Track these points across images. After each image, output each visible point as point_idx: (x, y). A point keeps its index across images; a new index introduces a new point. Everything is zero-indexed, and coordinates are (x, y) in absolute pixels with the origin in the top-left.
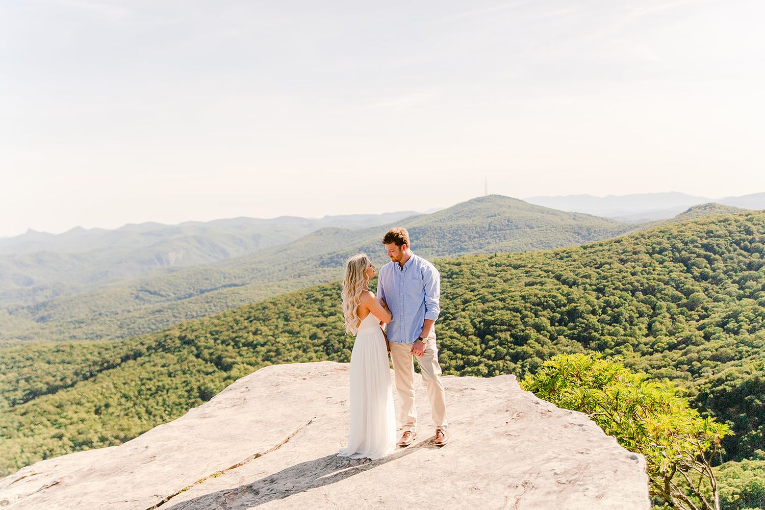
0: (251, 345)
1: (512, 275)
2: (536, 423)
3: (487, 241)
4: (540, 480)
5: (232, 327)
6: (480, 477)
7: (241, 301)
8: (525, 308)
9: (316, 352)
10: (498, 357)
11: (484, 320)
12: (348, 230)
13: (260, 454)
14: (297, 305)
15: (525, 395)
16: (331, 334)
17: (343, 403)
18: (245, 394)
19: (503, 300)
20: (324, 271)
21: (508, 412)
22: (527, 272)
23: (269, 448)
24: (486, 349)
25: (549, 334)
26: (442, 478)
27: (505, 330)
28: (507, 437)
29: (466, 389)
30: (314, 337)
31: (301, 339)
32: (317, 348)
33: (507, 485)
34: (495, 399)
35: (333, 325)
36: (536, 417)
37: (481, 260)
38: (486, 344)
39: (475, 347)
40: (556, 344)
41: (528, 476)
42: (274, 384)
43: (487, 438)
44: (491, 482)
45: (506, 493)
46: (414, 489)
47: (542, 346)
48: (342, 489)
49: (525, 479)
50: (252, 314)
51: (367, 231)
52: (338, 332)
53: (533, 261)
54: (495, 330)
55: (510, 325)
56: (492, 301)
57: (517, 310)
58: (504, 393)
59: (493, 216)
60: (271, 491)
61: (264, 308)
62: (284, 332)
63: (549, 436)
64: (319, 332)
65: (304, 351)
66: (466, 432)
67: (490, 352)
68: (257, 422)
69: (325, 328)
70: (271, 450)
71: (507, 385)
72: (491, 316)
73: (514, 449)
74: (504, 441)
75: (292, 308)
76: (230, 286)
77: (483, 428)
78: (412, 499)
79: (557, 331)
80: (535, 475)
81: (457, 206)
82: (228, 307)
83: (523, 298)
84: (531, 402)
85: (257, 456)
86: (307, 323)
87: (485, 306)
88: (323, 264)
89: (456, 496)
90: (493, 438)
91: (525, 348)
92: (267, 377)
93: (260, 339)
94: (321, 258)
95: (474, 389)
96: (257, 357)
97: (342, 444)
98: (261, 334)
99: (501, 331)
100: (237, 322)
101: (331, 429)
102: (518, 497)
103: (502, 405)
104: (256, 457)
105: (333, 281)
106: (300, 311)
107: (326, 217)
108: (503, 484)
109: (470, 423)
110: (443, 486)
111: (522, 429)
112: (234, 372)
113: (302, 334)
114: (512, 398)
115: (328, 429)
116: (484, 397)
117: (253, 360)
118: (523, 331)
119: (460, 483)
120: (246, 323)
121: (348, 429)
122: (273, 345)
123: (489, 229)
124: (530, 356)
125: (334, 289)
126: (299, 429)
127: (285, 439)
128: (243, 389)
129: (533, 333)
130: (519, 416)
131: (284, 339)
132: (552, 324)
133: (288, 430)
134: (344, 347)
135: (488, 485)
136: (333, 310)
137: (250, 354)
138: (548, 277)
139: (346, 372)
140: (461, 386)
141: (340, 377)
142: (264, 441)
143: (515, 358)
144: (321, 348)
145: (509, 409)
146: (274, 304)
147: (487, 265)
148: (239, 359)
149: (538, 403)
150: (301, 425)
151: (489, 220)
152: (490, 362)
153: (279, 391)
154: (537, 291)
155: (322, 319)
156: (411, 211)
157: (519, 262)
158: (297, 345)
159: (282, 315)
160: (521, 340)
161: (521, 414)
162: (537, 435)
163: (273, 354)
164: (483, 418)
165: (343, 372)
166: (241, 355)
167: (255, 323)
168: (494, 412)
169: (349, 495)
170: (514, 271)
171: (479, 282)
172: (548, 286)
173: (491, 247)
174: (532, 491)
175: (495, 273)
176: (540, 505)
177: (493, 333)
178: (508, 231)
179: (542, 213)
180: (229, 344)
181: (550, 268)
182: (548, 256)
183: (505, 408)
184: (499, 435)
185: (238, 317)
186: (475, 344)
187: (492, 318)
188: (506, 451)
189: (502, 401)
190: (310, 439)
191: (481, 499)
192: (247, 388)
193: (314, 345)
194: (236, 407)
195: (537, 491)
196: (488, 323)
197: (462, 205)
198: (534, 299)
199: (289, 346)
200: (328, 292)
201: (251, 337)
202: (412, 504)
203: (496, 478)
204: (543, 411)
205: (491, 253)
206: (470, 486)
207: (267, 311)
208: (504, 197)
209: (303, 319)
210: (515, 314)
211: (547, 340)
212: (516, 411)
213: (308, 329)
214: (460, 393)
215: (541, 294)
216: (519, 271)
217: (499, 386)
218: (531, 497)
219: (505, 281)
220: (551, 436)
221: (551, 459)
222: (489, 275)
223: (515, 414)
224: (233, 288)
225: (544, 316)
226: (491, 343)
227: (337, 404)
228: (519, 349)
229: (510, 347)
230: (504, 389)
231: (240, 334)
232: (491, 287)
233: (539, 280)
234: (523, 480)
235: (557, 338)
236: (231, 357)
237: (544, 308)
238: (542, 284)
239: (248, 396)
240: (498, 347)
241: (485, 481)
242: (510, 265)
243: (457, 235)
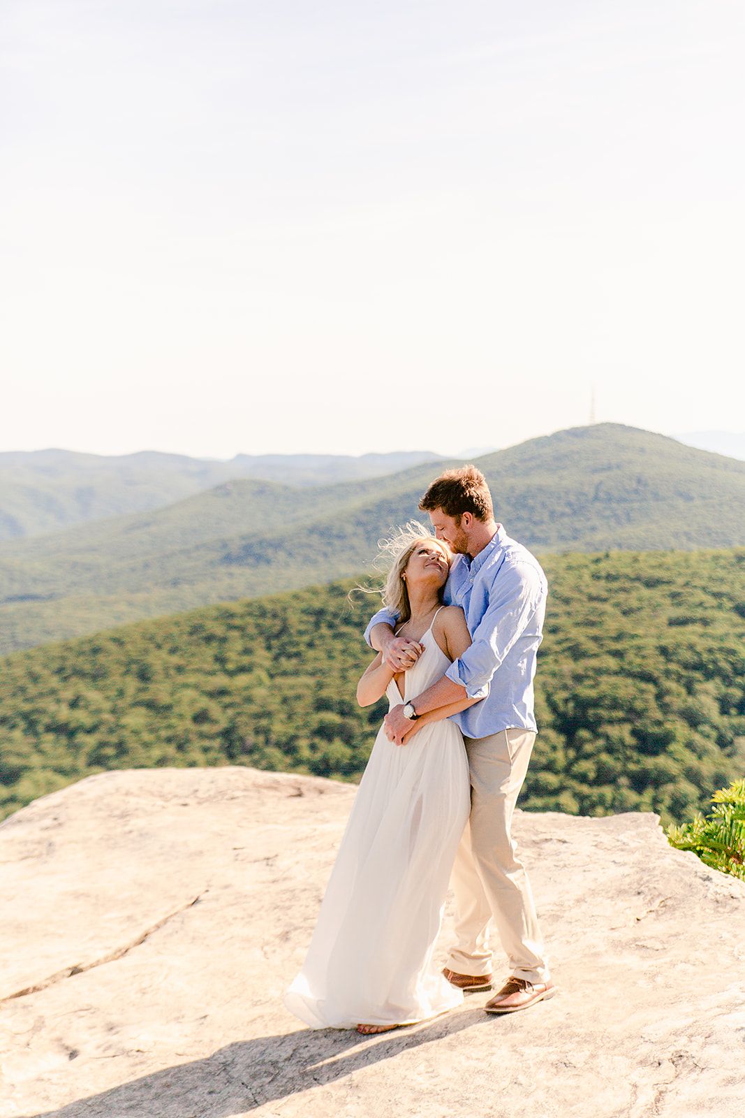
0: (65, 731)
1: (640, 600)
2: (704, 923)
3: (589, 524)
4: (712, 1051)
5: (23, 690)
6: (577, 1039)
7: (48, 633)
8: (667, 673)
9: (206, 750)
10: (604, 777)
11: (575, 697)
12: (286, 488)
13: (81, 967)
14: (167, 647)
15: (680, 859)
16: (239, 714)
17: (270, 862)
18: (51, 832)
19: (618, 654)
20: (231, 575)
21: (642, 896)
22: (674, 596)
23: (101, 955)
24: (577, 759)
25: (714, 734)
26: (491, 1038)
27: (621, 721)
28: (637, 952)
29: (546, 840)
30: (201, 717)
31: (174, 721)
32: (207, 743)
33: (639, 1059)
34: (612, 865)
35: (245, 693)
36: (703, 909)
37: (574, 564)
38: (578, 749)
39: (553, 756)
40: (729, 756)
41: (684, 1040)
42: (117, 812)
43: (593, 951)
44: (600, 1052)
45: (634, 1078)
46: (427, 1061)
47: (700, 758)
48: (262, 1053)
49: (679, 1049)
50: (68, 663)
51: (327, 491)
52: (254, 708)
53: (689, 571)
54: (599, 721)
55: (631, 710)
56: (595, 656)
57: (647, 678)
58: (633, 853)
59: (603, 470)
60: (105, 1050)
61: (96, 651)
62: (137, 704)
63: (731, 954)
64: (214, 708)
65: (180, 748)
66: (546, 937)
67: (587, 767)
68: (77, 896)
69: (227, 700)
70: (107, 960)
71: (638, 834)
72: (593, 687)
73: (652, 977)
74: (631, 960)
75: (157, 653)
76: (23, 598)
77: (585, 930)
78: (423, 1082)
79: (733, 727)
80: (701, 1040)
81: (527, 443)
82: (16, 644)
83: (664, 651)
84: (693, 875)
85: (75, 971)
86: (186, 686)
87: (580, 667)
88: (228, 559)
89: (521, 1079)
90: (606, 951)
91: (661, 761)
92: (101, 798)
93: (81, 717)
94: (225, 546)
95: (564, 842)
96: (76, 758)
97: (265, 953)
98: (86, 707)
99: (611, 722)
100: (35, 678)
101: (243, 918)
102: (662, 1088)
103: (628, 880)
104: (72, 974)
105: (248, 598)
106: (175, 660)
107: (241, 457)
108: (627, 1056)
109: (556, 918)
110: (493, 1054)
111: (671, 936)
112: (23, 788)
113: (176, 710)
114: (651, 866)
115: (235, 919)
116: (588, 860)
117: (67, 762)
118: (659, 723)
119: (530, 1051)
120: (54, 682)
121: (279, 920)
122: (111, 731)
123: (596, 498)
124: (672, 779)
125: (250, 614)
126: (172, 916)
127: (137, 935)
128: (48, 822)
129: (680, 729)
130: (665, 906)
131: (136, 719)
132: (724, 711)
133: (145, 915)
134: (267, 742)
135: (593, 1056)
136: (245, 660)
137: (61, 750)
138: (720, 607)
139: (278, 794)
140: (537, 833)
141: (263, 804)
142: (92, 939)
143: (640, 782)
144: (217, 743)
145: (642, 888)
146: (119, 642)
147: (587, 578)
148: (36, 760)
149: (708, 879)
150: (174, 907)
151: (597, 478)
152: (585, 789)
153: (127, 829)
154: (694, 639)
155: (221, 681)
156: (427, 453)
157: (659, 574)
158: (164, 733)
159: (134, 667)
160: (652, 744)
161: (669, 903)
162: (705, 950)
163: (110, 751)
164: (584, 906)
165: (272, 793)
166: (41, 752)
167: (76, 684)
168: (610, 895)
169: (278, 1068)
170: (646, 592)
171: (569, 614)
172: (719, 629)
173: (598, 537)
174: (694, 1076)
175: (604, 594)
176: (711, 1108)
177: (593, 726)
178: (636, 505)
179: (714, 467)
180: (13, 727)
181: (725, 589)
182: (722, 562)
183: (635, 886)
184: (618, 946)
185: (37, 669)
186: (554, 748)
187: (593, 693)
188: (635, 983)
189: (626, 870)
190: (194, 938)
191: (578, 1087)
192: (55, 819)
193: (202, 736)
194: (30, 861)
195: (706, 1074)
196: (583, 704)
197: (540, 442)
198: (687, 656)
199: (147, 737)
200: (237, 622)
201: (64, 714)
202: (421, 1093)
203: (612, 1043)
204: (719, 898)
205: (597, 550)
206: (554, 1058)
207: (101, 659)
208: (631, 429)
209: (181, 679)
210: (643, 685)
211: (712, 746)
212: (660, 894)
213: (190, 701)
214: (535, 850)
215: (701, 645)
216: (656, 594)
217: (621, 837)
218: (689, 1088)
219: (625, 613)
220: (736, 953)
221: (736, 1005)
222: (592, 598)
223: (658, 901)
224: (28, 604)
225: (707, 693)
226: (588, 748)
227: (257, 863)
228: (650, 762)
229: (628, 759)
230: (633, 845)
231: (40, 704)
232: (592, 624)
233: (699, 613)
234: (672, 1049)
235: (731, 743)
236: (19, 755)
237: (709, 675)
238: (705, 622)
239: (57, 837)
240: (604, 757)
241: (587, 1050)
242: (638, 579)
243: (524, 506)
